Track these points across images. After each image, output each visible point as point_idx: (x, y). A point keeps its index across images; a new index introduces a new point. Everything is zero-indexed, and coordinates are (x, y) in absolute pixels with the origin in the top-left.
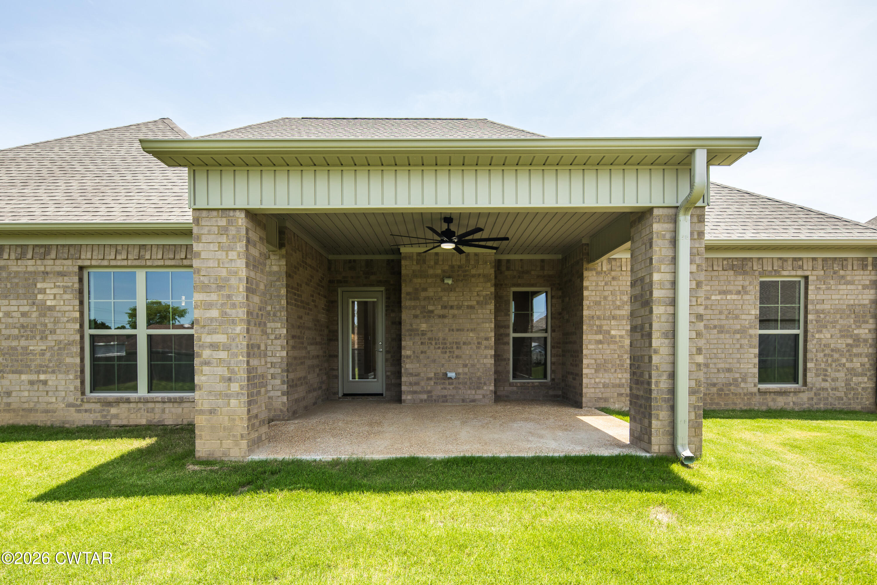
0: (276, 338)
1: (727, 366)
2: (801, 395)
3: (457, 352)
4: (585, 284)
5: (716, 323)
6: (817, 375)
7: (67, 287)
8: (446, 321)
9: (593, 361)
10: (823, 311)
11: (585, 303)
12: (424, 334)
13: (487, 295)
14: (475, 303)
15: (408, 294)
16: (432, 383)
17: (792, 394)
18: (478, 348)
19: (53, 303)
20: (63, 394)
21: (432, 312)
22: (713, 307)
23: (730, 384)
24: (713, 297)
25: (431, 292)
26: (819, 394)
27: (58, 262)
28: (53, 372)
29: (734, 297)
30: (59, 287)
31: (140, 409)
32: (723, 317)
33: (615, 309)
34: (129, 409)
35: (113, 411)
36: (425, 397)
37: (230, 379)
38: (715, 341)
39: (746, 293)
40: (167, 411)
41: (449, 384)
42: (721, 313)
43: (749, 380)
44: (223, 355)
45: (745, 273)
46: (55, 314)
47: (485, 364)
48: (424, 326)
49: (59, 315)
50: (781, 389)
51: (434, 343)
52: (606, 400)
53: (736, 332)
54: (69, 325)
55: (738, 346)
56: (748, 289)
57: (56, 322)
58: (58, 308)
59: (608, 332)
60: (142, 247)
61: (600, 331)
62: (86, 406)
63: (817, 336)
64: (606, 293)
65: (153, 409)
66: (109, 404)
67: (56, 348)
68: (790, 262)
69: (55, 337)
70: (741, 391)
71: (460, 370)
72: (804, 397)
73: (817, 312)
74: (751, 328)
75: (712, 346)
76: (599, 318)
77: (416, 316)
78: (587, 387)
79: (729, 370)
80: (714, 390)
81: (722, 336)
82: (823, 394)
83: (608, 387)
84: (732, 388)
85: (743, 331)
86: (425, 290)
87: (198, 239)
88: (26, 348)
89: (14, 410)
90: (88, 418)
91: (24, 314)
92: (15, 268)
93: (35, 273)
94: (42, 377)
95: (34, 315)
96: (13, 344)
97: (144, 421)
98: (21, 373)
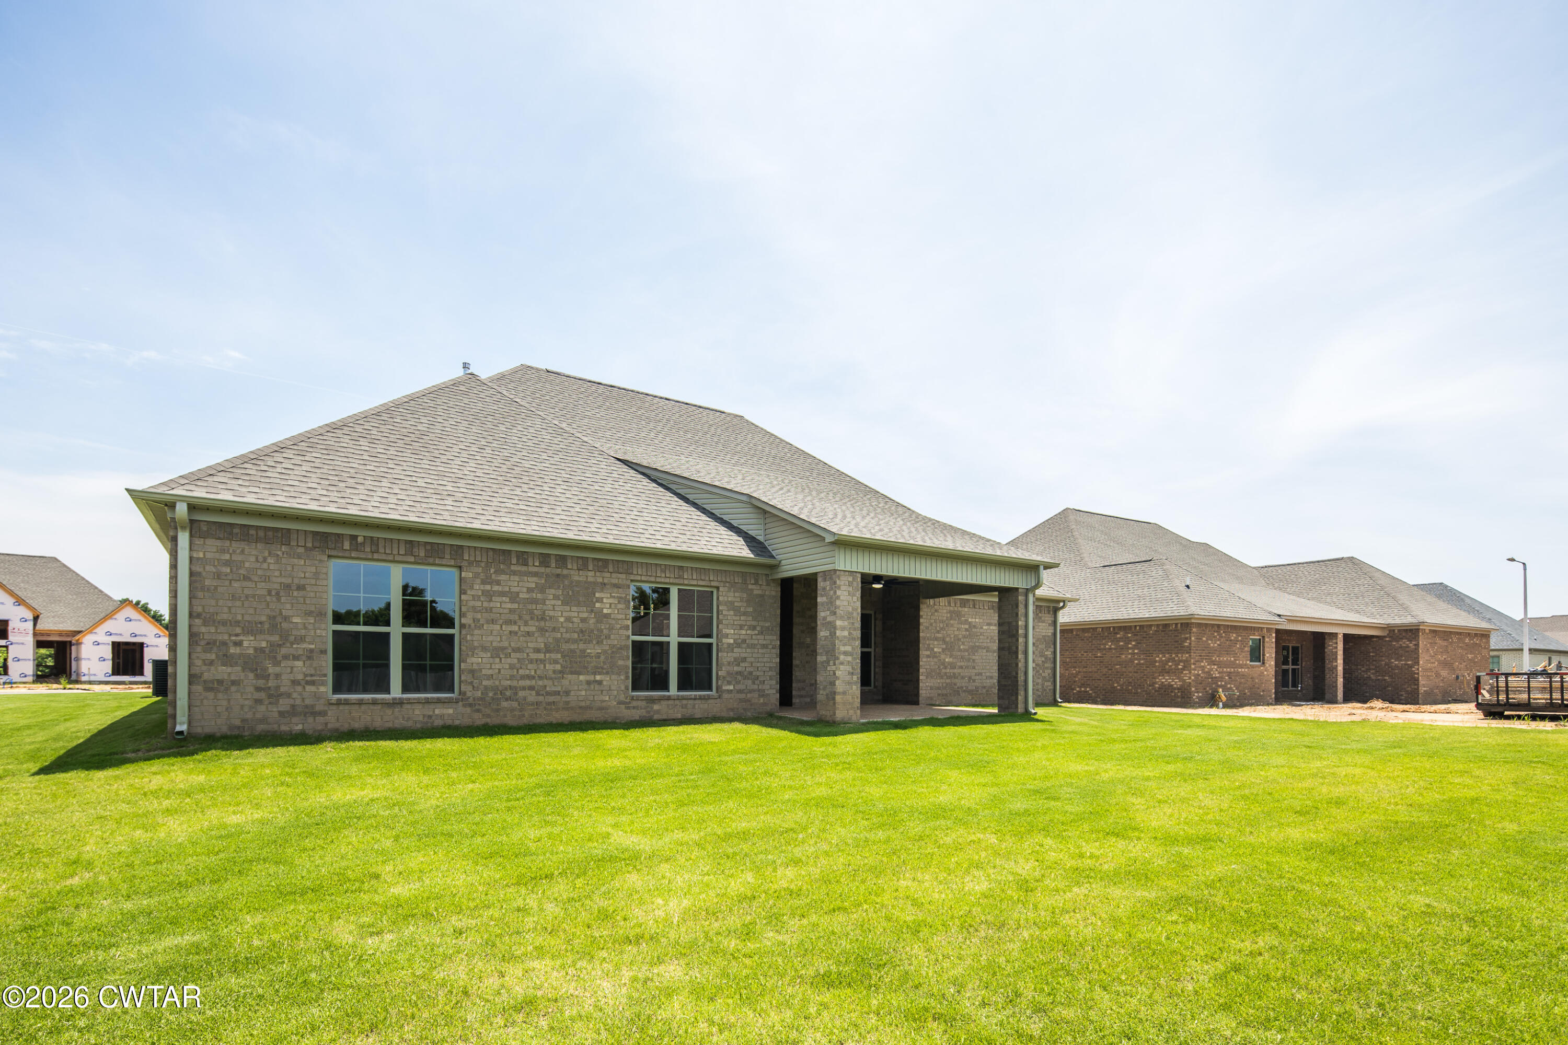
4: (921, 613)
7: (621, 598)
9: (925, 670)
11: (921, 627)
19: (609, 611)
20: (615, 693)
27: (614, 575)
28: (607, 673)
30: (614, 597)
31: (677, 705)
34: (668, 706)
35: (656, 707)
40: (697, 706)
46: (610, 621)
49: (613, 622)
54: (621, 632)
57: (611, 629)
58: (612, 616)
60: (681, 568)
61: (929, 649)
62: (634, 703)
65: (686, 705)
66: (652, 700)
67: (610, 652)
69: (609, 642)
76: (928, 639)
78: (922, 689)
87: (839, 588)
88: (584, 651)
89: (572, 708)
90: (636, 714)
91: (583, 620)
92: (576, 578)
93: (595, 583)
94: (598, 678)
95: (592, 621)
96: (573, 647)
97: (679, 716)
98: (579, 673)
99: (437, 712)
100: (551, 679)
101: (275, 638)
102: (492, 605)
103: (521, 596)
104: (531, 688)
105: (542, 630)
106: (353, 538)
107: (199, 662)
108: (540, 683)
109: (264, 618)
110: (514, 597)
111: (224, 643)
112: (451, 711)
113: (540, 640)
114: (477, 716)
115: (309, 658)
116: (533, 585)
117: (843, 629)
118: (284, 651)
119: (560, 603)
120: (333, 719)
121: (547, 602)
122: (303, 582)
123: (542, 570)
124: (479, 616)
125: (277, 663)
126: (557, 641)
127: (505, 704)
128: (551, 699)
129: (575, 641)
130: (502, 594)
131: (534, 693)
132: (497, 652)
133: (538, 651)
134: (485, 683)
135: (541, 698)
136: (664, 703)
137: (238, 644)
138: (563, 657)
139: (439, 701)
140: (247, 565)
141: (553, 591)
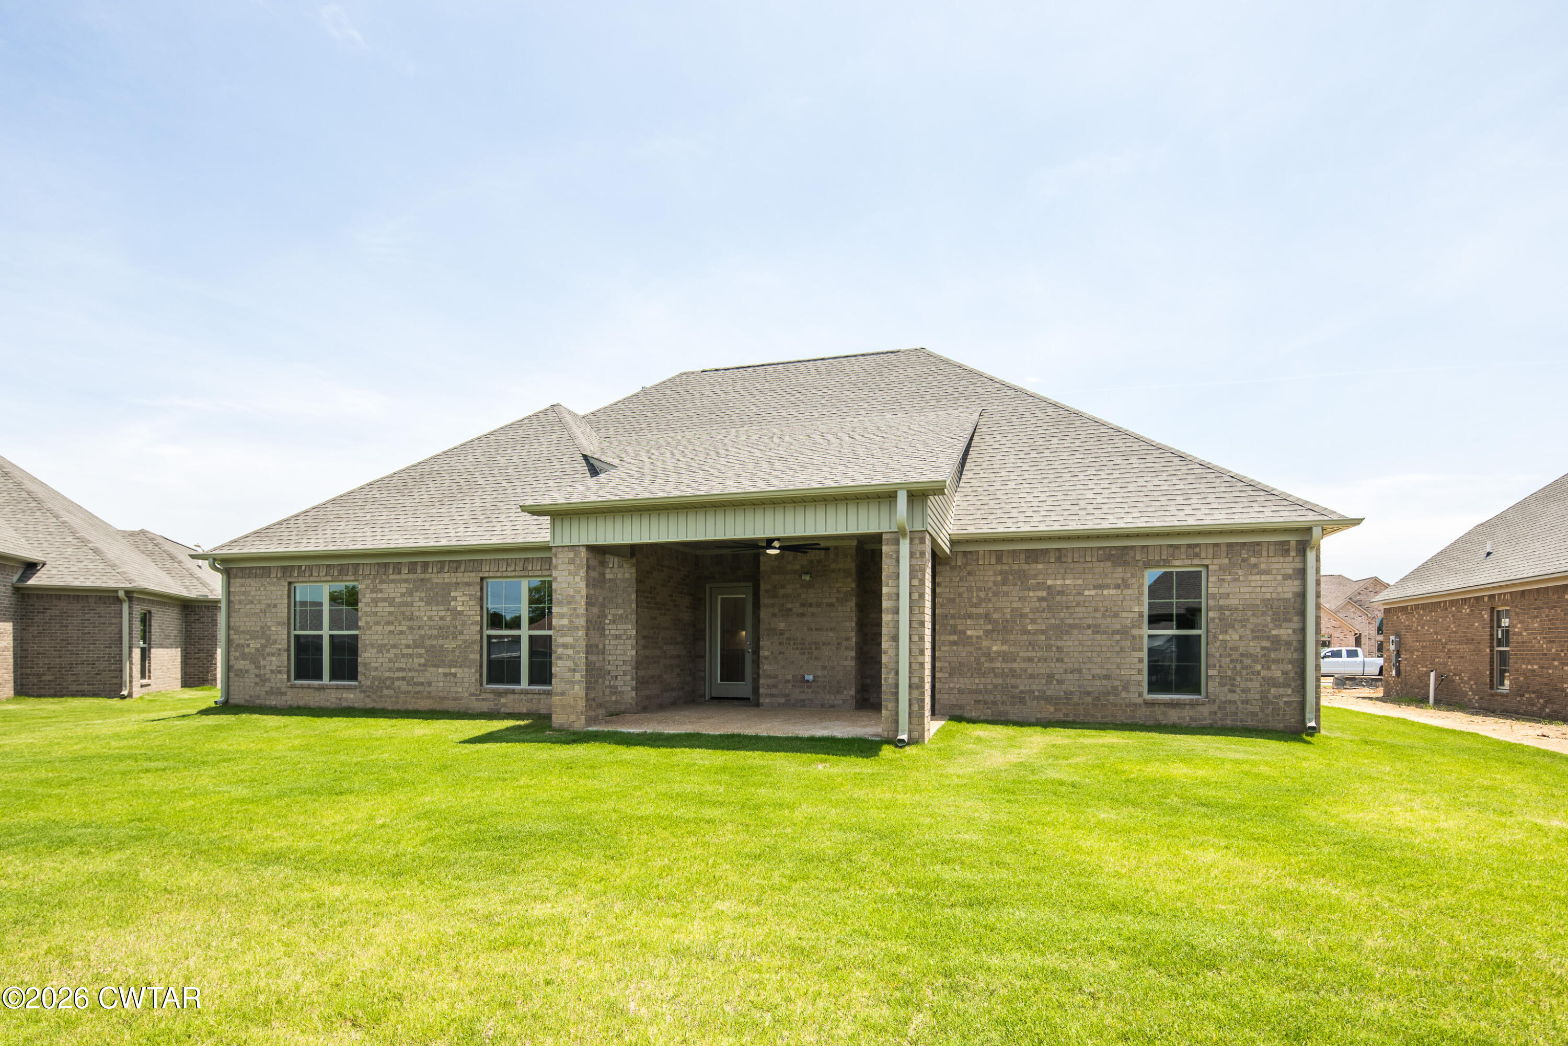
0: (627, 639)
1: (1105, 672)
2: (1200, 708)
3: (816, 653)
5: (1090, 621)
6: (1222, 685)
7: (472, 595)
8: (805, 619)
10: (1228, 608)
12: (782, 633)
13: (848, 591)
14: (834, 600)
15: (767, 591)
16: (790, 686)
17: (1188, 707)
18: (837, 648)
19: (462, 609)
20: (468, 685)
21: (790, 610)
22: (1087, 604)
23: (1109, 693)
24: (1086, 593)
25: (789, 590)
26: (1225, 708)
27: (466, 575)
28: (461, 666)
29: (1112, 592)
30: (466, 595)
31: (523, 699)
32: (1099, 615)
33: (971, 607)
34: (514, 699)
35: (503, 700)
36: (782, 700)
37: (574, 670)
38: (1090, 643)
39: (1127, 587)
40: (542, 702)
41: (808, 687)
42: (1096, 610)
43: (1132, 689)
44: (570, 652)
45: (1126, 564)
46: (463, 618)
47: (845, 667)
48: (782, 626)
49: (466, 618)
50: (1172, 700)
51: (792, 643)
52: (961, 707)
53: (1116, 632)
54: (472, 627)
55: (1118, 649)
56: (1130, 582)
57: (463, 625)
58: (465, 613)
59: (964, 632)
60: (526, 560)
61: (954, 631)
62: (484, 696)
63: (1221, 637)
64: (961, 590)
65: (532, 699)
66: (499, 694)
67: (463, 646)
68: (1183, 550)
69: (462, 637)
70: (1122, 702)
71: (819, 673)
72: (1205, 710)
73: (1221, 608)
74: (1134, 627)
75: (1085, 649)
76: (953, 617)
77: (774, 615)
78: (940, 693)
79: (1107, 677)
80: (1089, 699)
81: (1098, 637)
82: (1230, 708)
83: (963, 693)
84: (1111, 698)
85: (1124, 632)
86: (783, 587)
87: (556, 568)
88: (441, 646)
89: (432, 698)
90: (484, 707)
91: (442, 618)
92: (436, 581)
93: (449, 584)
94: (453, 670)
95: (449, 618)
96: (434, 642)
97: (525, 710)
98: (437, 666)
99: (344, 696)
100: (417, 671)
101: (263, 641)
102: (377, 609)
103: (397, 600)
104: (404, 679)
105: (411, 629)
106: (300, 567)
107: (232, 658)
108: (410, 674)
109: (259, 628)
110: (391, 602)
111: (243, 646)
112: (352, 696)
113: (410, 637)
114: (368, 700)
115: (279, 655)
116: (404, 590)
117: (562, 616)
118: (268, 650)
119: (423, 604)
120: (291, 698)
121: (415, 604)
122: (277, 602)
123: (411, 576)
124: (369, 619)
125: (264, 659)
126: (422, 637)
127: (386, 692)
128: (418, 689)
129: (436, 637)
130: (384, 600)
131: (405, 683)
132: (381, 648)
133: (408, 646)
134: (373, 674)
135: (410, 688)
136: (511, 696)
137: (248, 646)
138: (427, 651)
139: (344, 687)
140: (252, 593)
141: (418, 594)
